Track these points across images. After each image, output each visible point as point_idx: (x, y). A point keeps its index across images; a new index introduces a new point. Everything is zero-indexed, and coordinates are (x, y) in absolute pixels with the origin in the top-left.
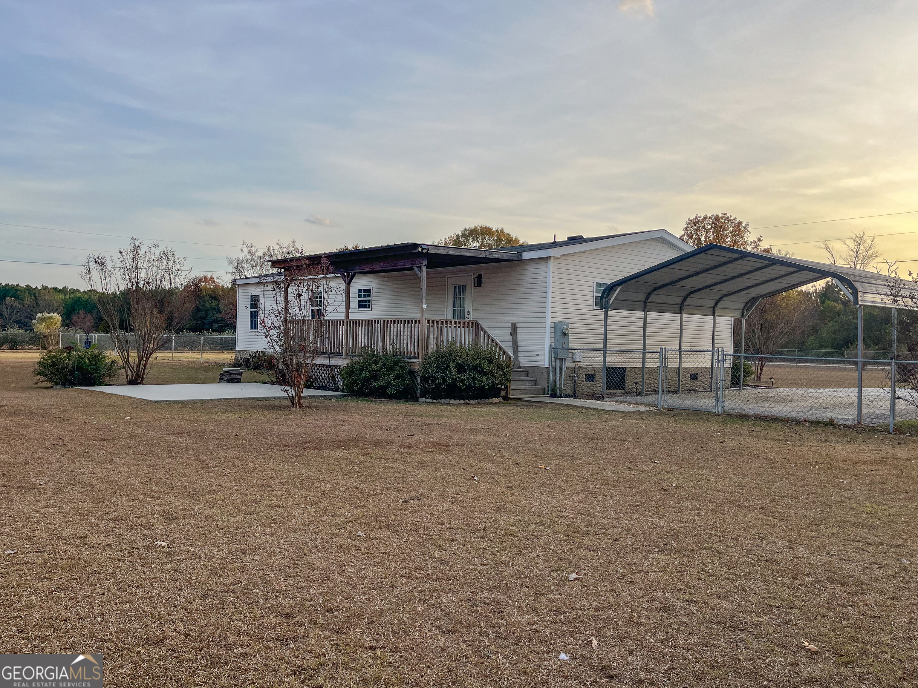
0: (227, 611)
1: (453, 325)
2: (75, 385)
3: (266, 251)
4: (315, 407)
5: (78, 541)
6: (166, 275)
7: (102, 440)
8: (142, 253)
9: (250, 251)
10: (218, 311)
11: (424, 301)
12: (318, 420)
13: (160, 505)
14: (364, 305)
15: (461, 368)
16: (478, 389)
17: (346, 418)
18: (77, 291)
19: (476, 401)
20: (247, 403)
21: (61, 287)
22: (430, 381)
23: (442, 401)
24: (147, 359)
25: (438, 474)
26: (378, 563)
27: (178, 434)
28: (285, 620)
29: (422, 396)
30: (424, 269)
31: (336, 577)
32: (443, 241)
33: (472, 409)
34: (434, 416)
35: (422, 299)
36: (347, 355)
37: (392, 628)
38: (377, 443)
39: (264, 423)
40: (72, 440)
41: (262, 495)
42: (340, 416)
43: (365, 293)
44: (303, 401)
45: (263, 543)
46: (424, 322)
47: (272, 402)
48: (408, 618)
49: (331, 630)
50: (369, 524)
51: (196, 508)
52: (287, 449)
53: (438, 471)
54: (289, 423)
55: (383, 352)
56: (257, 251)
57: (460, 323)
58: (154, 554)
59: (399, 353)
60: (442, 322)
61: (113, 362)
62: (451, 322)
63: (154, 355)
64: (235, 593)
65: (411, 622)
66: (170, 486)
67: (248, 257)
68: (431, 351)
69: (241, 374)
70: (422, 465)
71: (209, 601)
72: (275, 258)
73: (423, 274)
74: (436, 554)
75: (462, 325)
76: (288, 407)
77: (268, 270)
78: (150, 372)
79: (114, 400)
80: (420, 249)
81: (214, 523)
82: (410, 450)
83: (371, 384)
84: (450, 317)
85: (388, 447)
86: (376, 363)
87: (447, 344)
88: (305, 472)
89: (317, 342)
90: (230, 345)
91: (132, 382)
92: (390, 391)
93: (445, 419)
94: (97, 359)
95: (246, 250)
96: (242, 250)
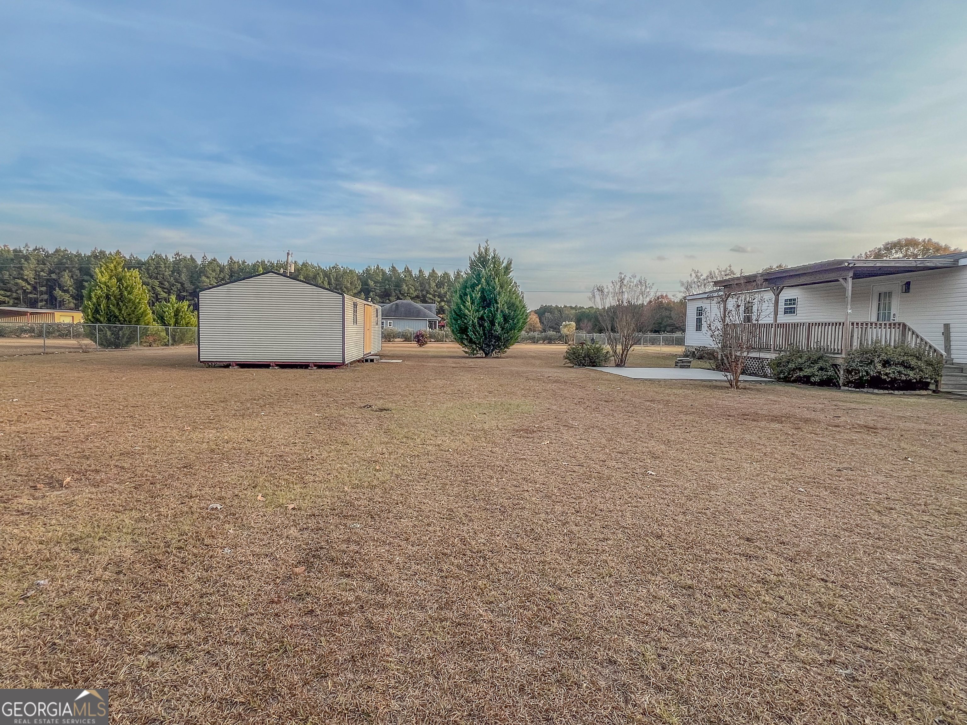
0: (703, 527)
1: (878, 326)
2: (586, 366)
3: (709, 274)
4: (749, 389)
5: (601, 463)
6: (641, 296)
7: (605, 401)
8: (625, 282)
9: (697, 276)
10: (670, 318)
11: (849, 307)
12: (752, 399)
13: (647, 448)
14: (790, 311)
15: (886, 363)
16: (903, 381)
17: (776, 399)
18: (583, 307)
19: (902, 392)
20: (696, 383)
21: (574, 306)
22: (853, 374)
23: (865, 390)
24: (628, 351)
25: (869, 451)
26: (821, 515)
27: (651, 401)
28: (746, 542)
29: (844, 385)
30: (850, 280)
31: (784, 519)
32: (863, 255)
33: (897, 399)
34: (859, 403)
35: (847, 305)
36: (774, 350)
37: (840, 569)
38: (807, 421)
39: (711, 398)
40: (589, 400)
41: (716, 450)
42: (771, 397)
43: (792, 301)
44: (739, 384)
45: (722, 484)
46: (848, 323)
47: (714, 383)
48: (854, 564)
49: (786, 559)
50: (808, 483)
51: (671, 452)
52: (731, 418)
53: (869, 448)
54: (730, 399)
55: (807, 348)
56: (702, 275)
57: (885, 324)
58: (647, 479)
59: (822, 349)
60: (867, 324)
61: (608, 352)
62: (876, 324)
63: (632, 348)
64: (706, 515)
65: (858, 568)
66: (652, 436)
67: (696, 280)
68: (854, 348)
69: (690, 362)
70: (852, 442)
71: (689, 517)
72: (715, 280)
73: (849, 285)
74: (876, 517)
75: (888, 327)
76: (727, 387)
77: (710, 288)
78: (629, 360)
79: (609, 376)
80: (846, 264)
81: (685, 464)
82: (838, 429)
83: (796, 373)
84: (874, 319)
85: (817, 425)
86: (801, 357)
87: (872, 342)
88: (748, 437)
89: (752, 340)
90: (680, 342)
91: (618, 366)
92: (812, 379)
93: (871, 406)
94: (599, 350)
95: (694, 275)
96: (691, 275)
